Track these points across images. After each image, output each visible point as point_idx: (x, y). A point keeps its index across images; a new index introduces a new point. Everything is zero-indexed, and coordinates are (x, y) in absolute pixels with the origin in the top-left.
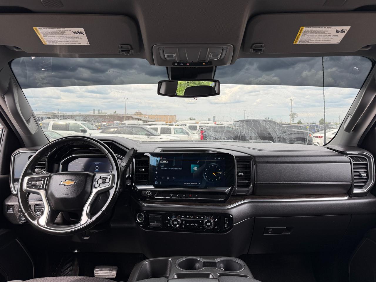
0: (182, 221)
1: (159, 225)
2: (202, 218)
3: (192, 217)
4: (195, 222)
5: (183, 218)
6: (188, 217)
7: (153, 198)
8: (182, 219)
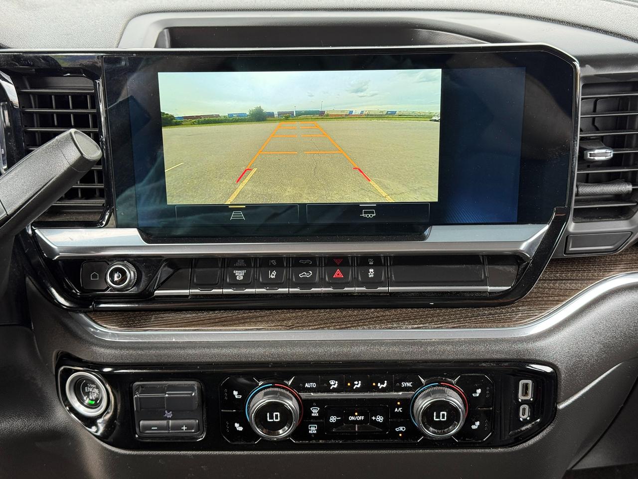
0: (305, 405)
1: (189, 427)
2: (407, 389)
3: (358, 385)
4: (369, 407)
5: (311, 390)
6: (334, 384)
7: (146, 296)
8: (304, 395)
